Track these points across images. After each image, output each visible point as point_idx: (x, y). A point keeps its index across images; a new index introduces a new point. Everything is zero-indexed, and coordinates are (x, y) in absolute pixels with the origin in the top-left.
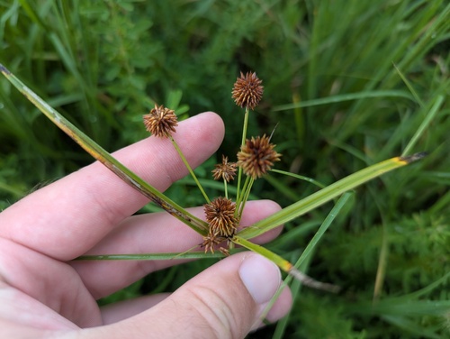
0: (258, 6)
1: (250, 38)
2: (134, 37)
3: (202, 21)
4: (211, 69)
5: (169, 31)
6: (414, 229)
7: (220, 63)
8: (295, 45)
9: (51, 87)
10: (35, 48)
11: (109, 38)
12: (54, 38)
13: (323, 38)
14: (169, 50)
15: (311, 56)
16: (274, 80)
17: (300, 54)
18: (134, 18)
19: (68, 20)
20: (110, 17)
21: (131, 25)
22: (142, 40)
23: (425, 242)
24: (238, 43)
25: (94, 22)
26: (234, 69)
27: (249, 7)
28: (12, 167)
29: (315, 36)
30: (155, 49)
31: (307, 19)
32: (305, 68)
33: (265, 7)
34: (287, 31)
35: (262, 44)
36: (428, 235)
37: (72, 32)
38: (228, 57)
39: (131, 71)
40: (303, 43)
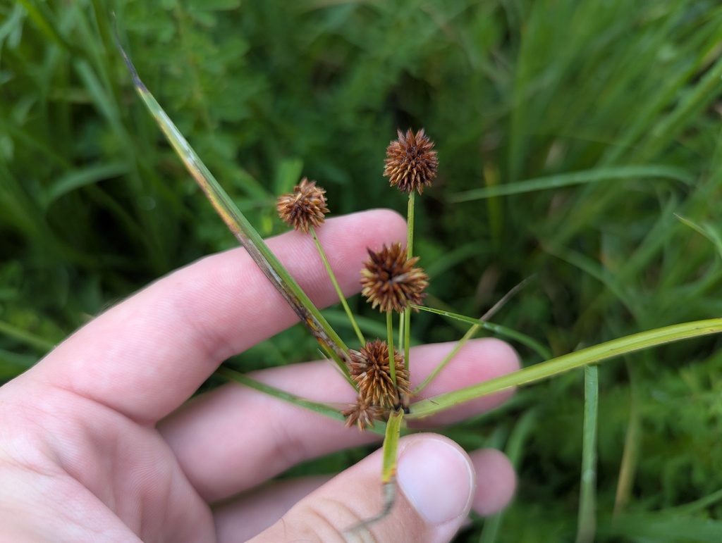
0: (427, 16)
1: (414, 71)
2: (218, 68)
3: (335, 39)
4: (348, 120)
5: (280, 57)
6: (683, 394)
7: (365, 111)
8: (488, 81)
9: (81, 147)
10: (54, 81)
11: (174, 70)
12: (83, 69)
13: (537, 72)
14: (279, 87)
15: (516, 100)
16: (454, 140)
17: (497, 98)
18: (216, 37)
19: (105, 40)
20: (177, 35)
21: (212, 50)
22: (232, 72)
23: (701, 415)
24: (393, 79)
25: (150, 41)
26: (388, 121)
27: (413, 20)
28: (12, 284)
29: (523, 67)
30: (255, 87)
31: (509, 39)
32: (504, 121)
33: (440, 20)
34: (476, 58)
35: (434, 79)
36: (707, 405)
37: (112, 58)
38: (377, 101)
39: (212, 126)
40: (501, 78)
